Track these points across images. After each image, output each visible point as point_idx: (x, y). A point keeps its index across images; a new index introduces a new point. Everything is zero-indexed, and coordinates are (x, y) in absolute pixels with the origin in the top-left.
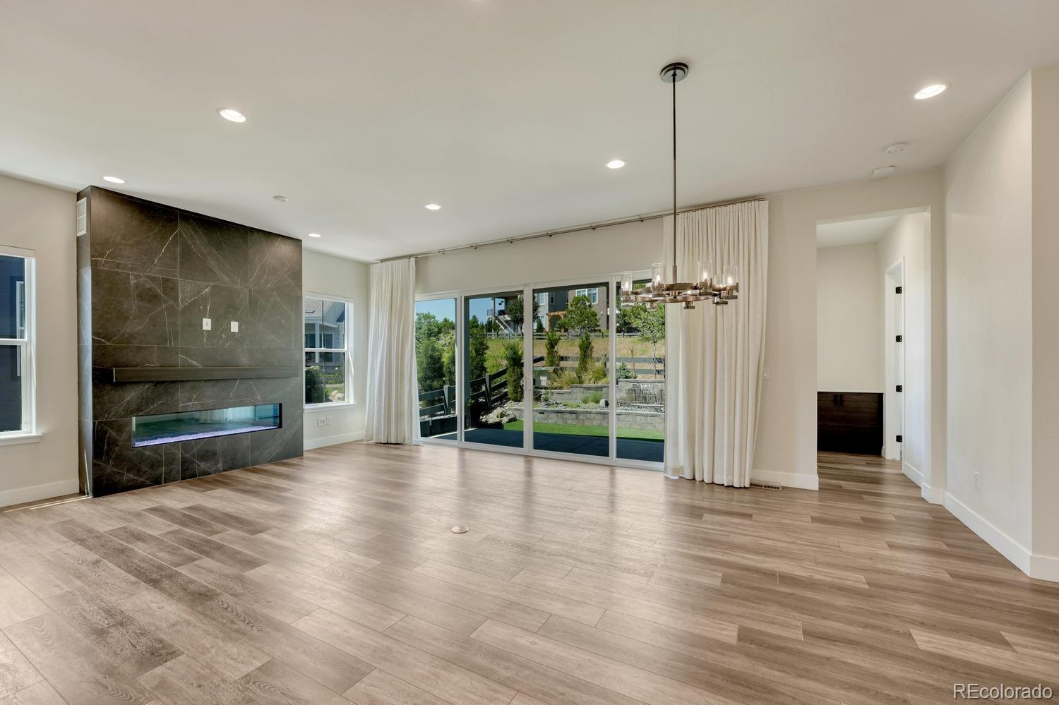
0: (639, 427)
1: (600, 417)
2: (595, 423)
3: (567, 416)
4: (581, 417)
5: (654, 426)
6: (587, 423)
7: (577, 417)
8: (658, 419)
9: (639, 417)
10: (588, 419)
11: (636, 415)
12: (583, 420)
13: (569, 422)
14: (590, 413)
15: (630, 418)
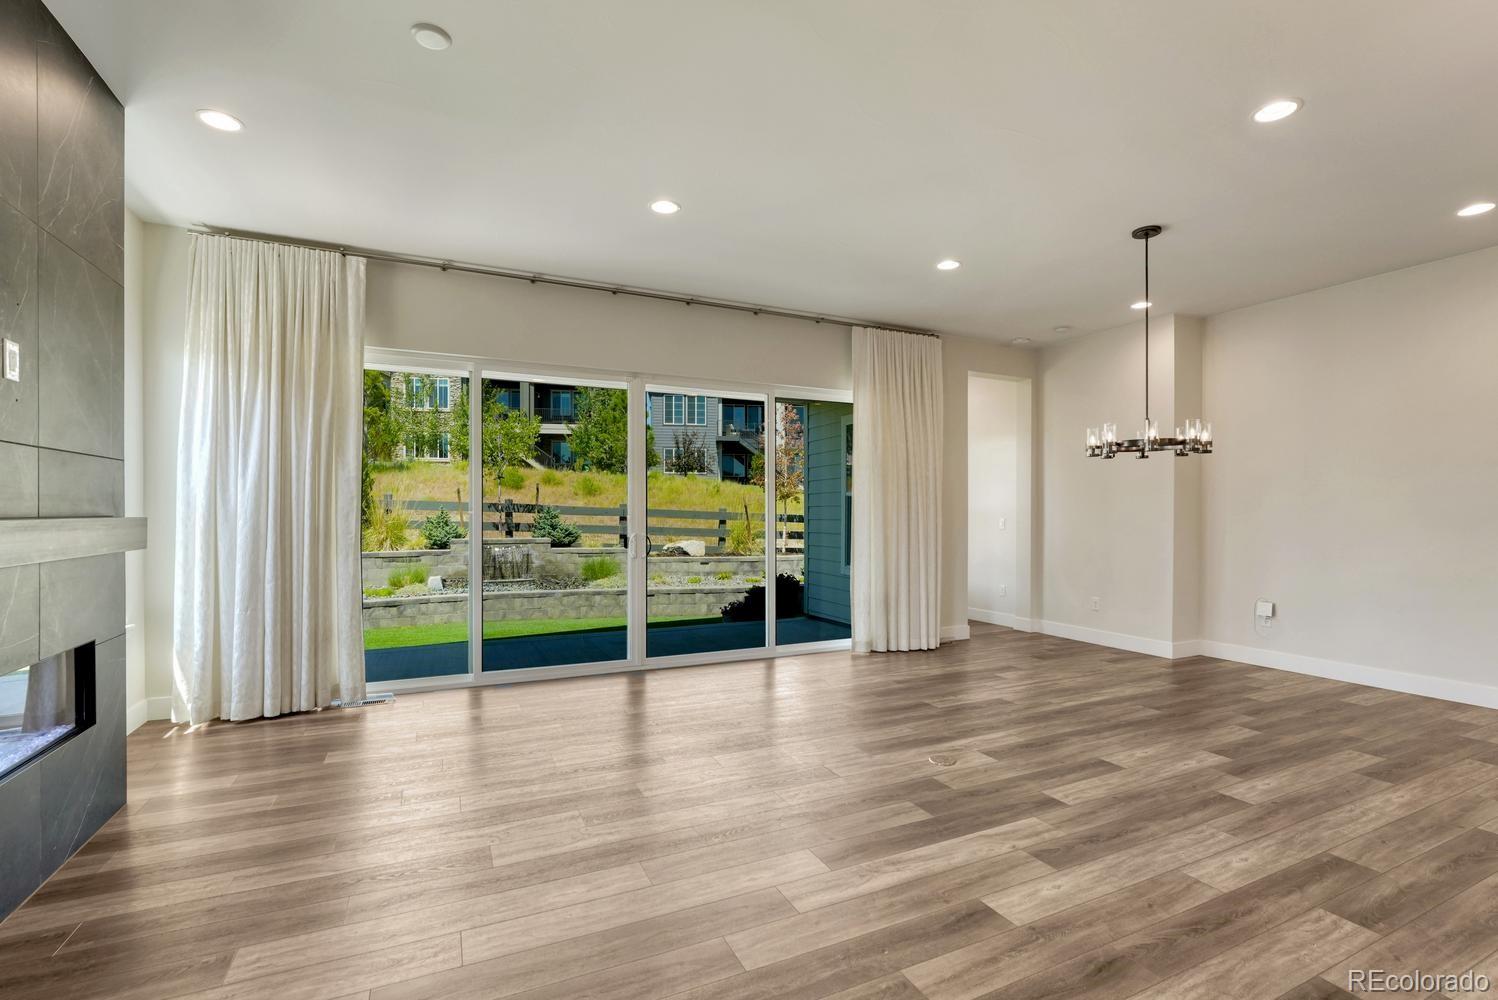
0: (520, 617)
1: (446, 607)
2: (437, 619)
3: (380, 612)
4: (409, 611)
5: (545, 613)
6: (421, 621)
7: (401, 614)
8: (550, 601)
9: (518, 602)
10: (423, 614)
11: (514, 596)
12: (413, 618)
13: (383, 623)
14: (427, 602)
15: (503, 604)
